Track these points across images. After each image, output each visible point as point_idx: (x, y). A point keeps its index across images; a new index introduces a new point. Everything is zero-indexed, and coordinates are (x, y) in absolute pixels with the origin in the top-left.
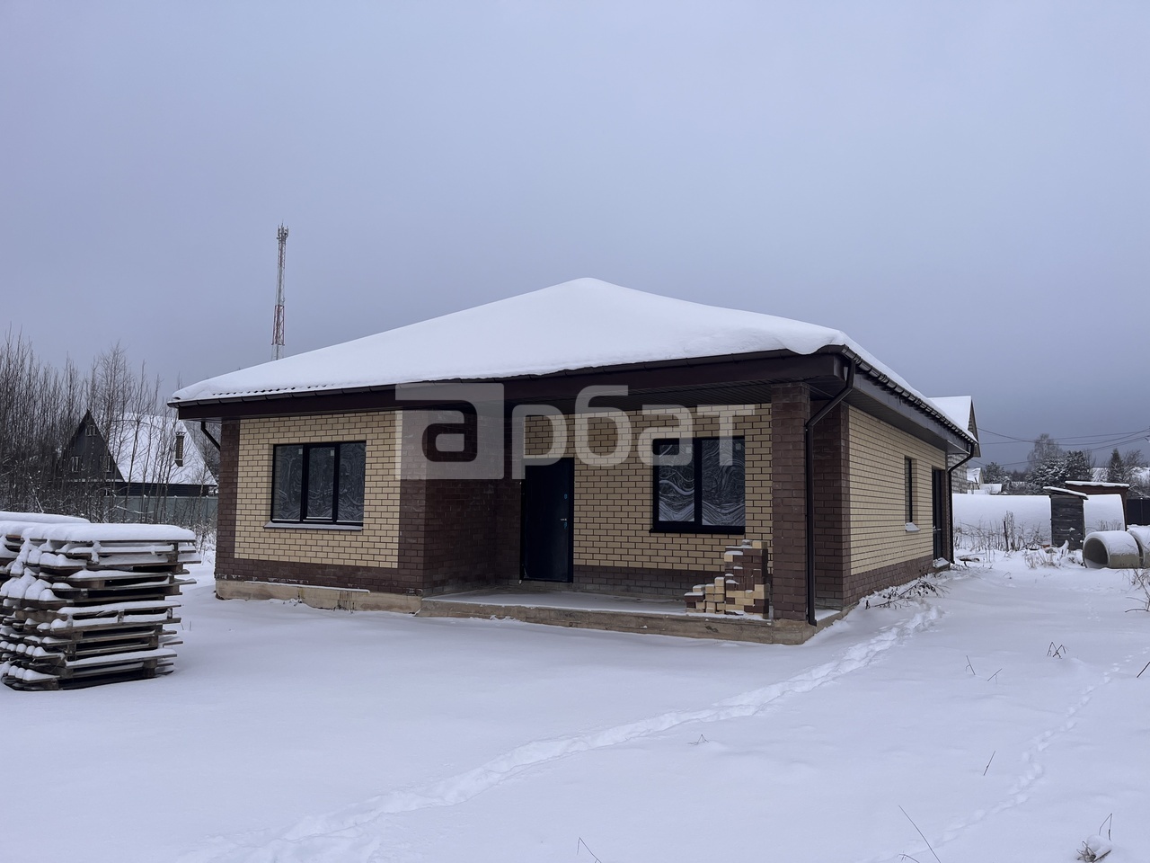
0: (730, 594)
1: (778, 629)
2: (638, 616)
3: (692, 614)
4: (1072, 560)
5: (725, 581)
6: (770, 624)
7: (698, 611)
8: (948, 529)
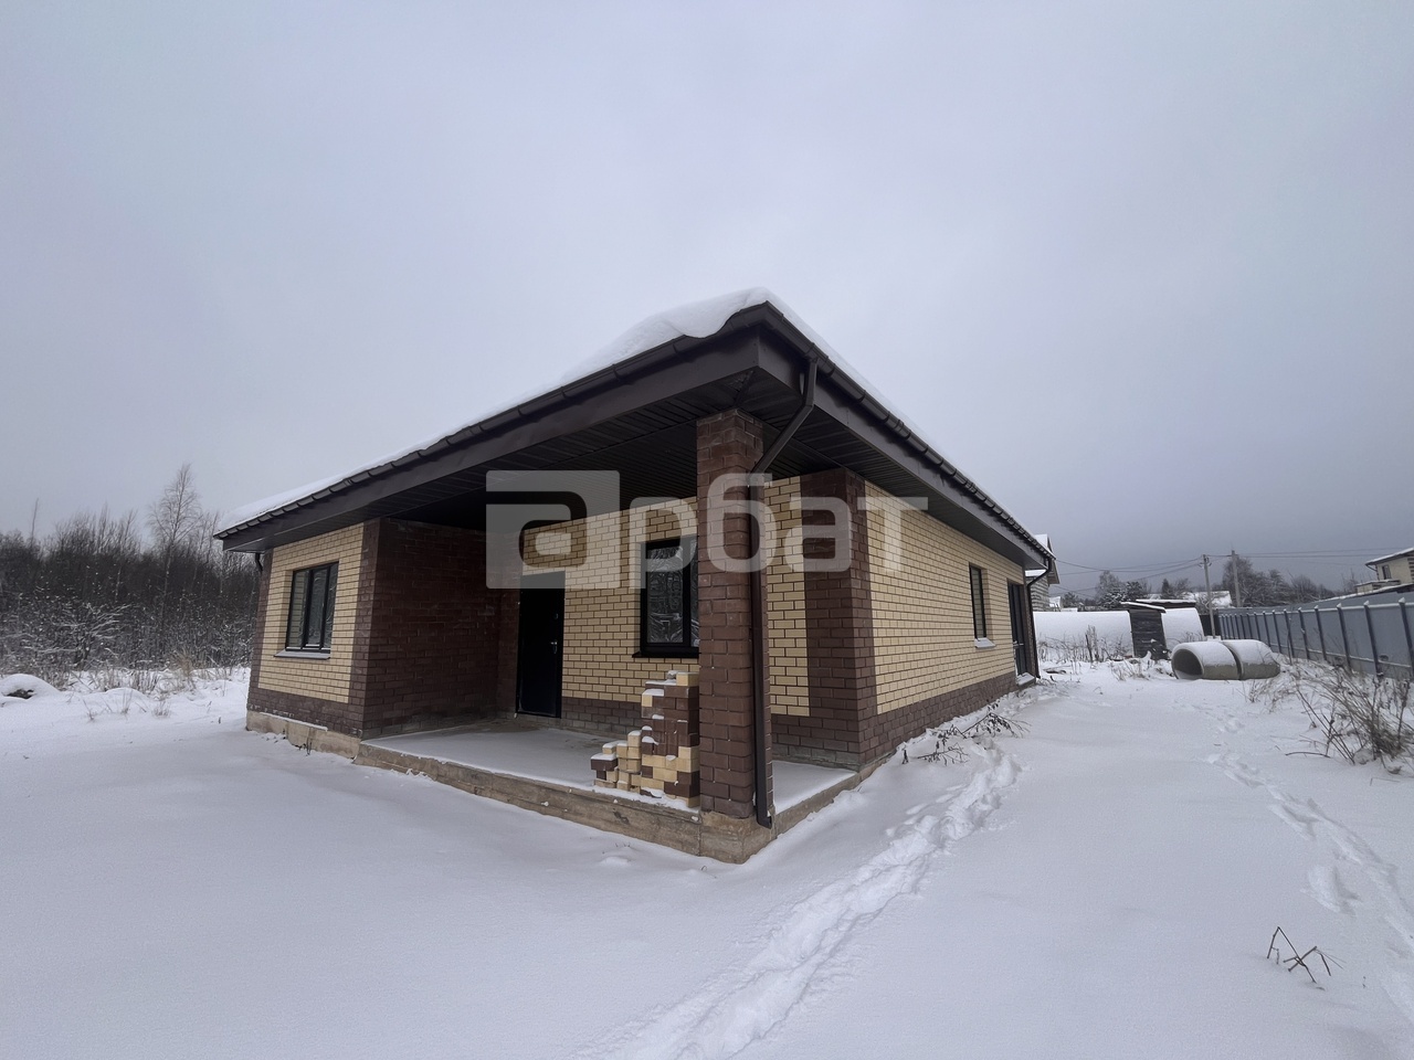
0: (647, 761)
1: (708, 830)
2: (541, 786)
3: (601, 790)
4: (1160, 671)
5: (641, 737)
6: (695, 819)
7: (607, 785)
8: (1031, 643)
